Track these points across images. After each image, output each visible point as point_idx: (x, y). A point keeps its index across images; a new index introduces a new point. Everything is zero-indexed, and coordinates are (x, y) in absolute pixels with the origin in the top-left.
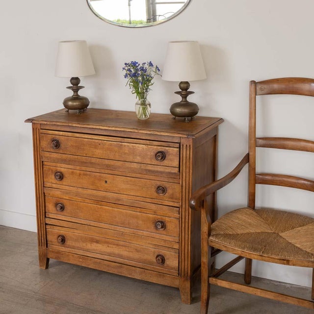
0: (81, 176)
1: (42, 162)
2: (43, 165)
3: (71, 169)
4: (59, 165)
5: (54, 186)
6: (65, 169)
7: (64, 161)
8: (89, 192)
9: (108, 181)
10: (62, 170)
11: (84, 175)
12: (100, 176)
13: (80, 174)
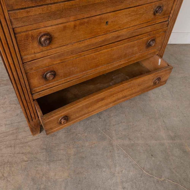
0: (77, 28)
1: (13, 29)
2: (15, 34)
3: (61, 24)
4: (42, 25)
5: (38, 55)
6: (54, 27)
7: (53, 15)
8: (87, 43)
9: (110, 21)
10: (49, 29)
11: (81, 24)
12: (100, 19)
13: (75, 26)
